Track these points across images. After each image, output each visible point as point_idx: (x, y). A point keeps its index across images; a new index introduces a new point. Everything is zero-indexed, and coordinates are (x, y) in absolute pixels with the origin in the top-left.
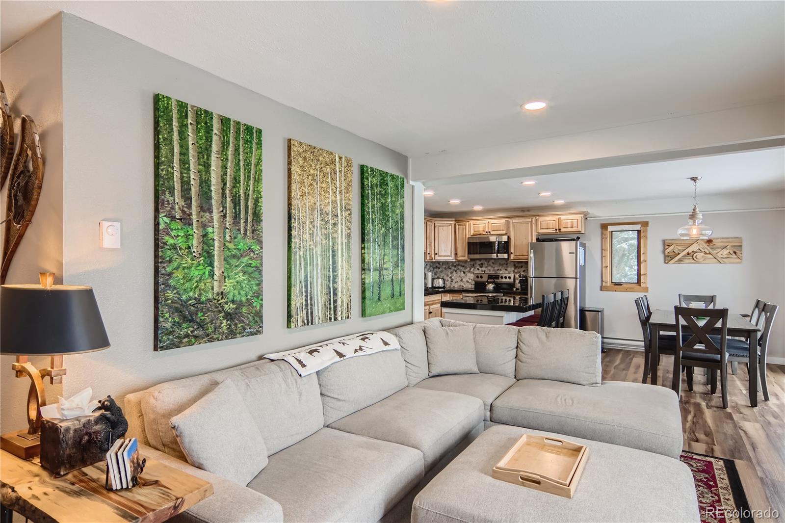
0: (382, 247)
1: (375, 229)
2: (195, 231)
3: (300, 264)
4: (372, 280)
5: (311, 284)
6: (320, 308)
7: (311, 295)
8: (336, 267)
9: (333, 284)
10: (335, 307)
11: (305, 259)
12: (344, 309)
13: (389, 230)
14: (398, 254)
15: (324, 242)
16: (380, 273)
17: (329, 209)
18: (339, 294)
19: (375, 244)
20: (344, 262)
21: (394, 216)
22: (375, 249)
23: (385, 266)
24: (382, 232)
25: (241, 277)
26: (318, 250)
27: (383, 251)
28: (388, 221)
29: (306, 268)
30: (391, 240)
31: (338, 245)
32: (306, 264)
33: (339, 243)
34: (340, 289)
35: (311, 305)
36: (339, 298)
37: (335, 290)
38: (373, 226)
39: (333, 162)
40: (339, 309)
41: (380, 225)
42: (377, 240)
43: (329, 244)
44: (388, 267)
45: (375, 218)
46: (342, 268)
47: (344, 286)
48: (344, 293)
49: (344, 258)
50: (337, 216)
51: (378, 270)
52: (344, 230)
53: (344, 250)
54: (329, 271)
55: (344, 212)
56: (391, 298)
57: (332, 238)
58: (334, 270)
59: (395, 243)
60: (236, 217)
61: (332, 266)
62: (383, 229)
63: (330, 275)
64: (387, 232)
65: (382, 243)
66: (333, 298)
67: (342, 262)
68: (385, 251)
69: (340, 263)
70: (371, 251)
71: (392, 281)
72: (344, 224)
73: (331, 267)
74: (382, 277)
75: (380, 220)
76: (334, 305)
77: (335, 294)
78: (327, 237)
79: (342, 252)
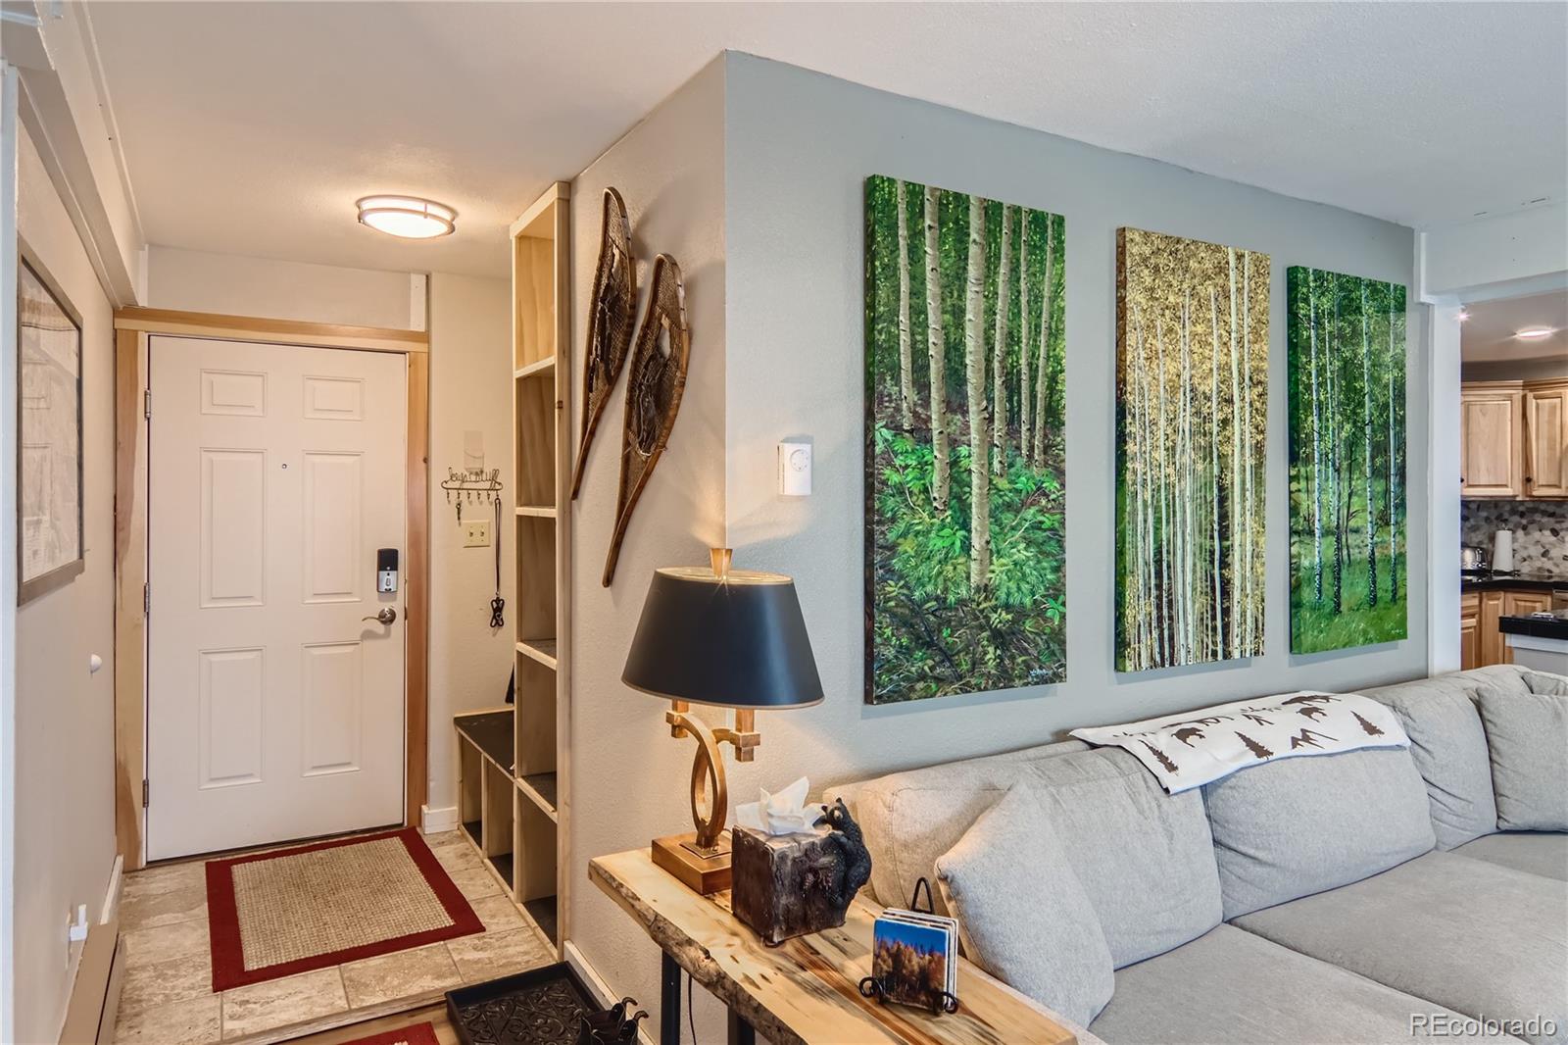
0: (1345, 475)
1: (1327, 428)
2: (938, 454)
3: (1145, 521)
4: (1317, 560)
5: (1169, 567)
6: (1190, 628)
7: (1170, 594)
8: (1227, 526)
9: (1221, 568)
10: (1226, 627)
11: (1157, 510)
12: (1249, 630)
13: (1362, 430)
14: (1387, 491)
15: (1200, 467)
16: (1338, 540)
17: (1212, 385)
18: (1236, 595)
19: (1327, 466)
20: (1248, 513)
21: (1377, 390)
22: (1327, 480)
23: (1353, 523)
24: (1344, 435)
25: (1022, 553)
26: (1187, 486)
27: (1346, 484)
28: (1361, 405)
29: (1157, 530)
30: (1368, 454)
31: (1232, 473)
32: (1158, 521)
33: (1236, 468)
34: (1237, 582)
35: (1171, 618)
36: (1235, 604)
37: (1226, 583)
38: (1320, 420)
39: (1221, 269)
40: (1235, 630)
41: (1338, 417)
42: (1330, 456)
43: (1212, 473)
44: (1360, 525)
45: (1326, 398)
46: (1244, 530)
47: (1248, 575)
48: (1248, 591)
49: (1248, 504)
50: (1230, 401)
51: (1333, 534)
52: (1247, 435)
53: (1248, 485)
54: (1212, 537)
55: (1247, 391)
56: (1367, 607)
57: (1219, 457)
58: (1224, 535)
59: (1379, 461)
60: (1013, 418)
61: (1220, 524)
62: (1347, 427)
63: (1212, 546)
64: (1359, 434)
65: (1345, 464)
66: (1222, 603)
67: (1243, 515)
68: (1353, 483)
69: (1237, 519)
70: (1317, 486)
71: (1372, 561)
72: (1247, 421)
73: (1216, 526)
74: (1345, 552)
75: (1340, 404)
76: (1223, 620)
77: (1226, 594)
78: (1207, 455)
79: (1243, 490)
